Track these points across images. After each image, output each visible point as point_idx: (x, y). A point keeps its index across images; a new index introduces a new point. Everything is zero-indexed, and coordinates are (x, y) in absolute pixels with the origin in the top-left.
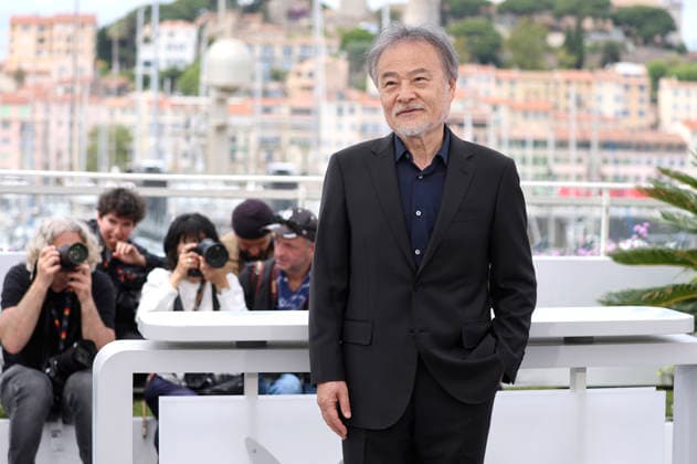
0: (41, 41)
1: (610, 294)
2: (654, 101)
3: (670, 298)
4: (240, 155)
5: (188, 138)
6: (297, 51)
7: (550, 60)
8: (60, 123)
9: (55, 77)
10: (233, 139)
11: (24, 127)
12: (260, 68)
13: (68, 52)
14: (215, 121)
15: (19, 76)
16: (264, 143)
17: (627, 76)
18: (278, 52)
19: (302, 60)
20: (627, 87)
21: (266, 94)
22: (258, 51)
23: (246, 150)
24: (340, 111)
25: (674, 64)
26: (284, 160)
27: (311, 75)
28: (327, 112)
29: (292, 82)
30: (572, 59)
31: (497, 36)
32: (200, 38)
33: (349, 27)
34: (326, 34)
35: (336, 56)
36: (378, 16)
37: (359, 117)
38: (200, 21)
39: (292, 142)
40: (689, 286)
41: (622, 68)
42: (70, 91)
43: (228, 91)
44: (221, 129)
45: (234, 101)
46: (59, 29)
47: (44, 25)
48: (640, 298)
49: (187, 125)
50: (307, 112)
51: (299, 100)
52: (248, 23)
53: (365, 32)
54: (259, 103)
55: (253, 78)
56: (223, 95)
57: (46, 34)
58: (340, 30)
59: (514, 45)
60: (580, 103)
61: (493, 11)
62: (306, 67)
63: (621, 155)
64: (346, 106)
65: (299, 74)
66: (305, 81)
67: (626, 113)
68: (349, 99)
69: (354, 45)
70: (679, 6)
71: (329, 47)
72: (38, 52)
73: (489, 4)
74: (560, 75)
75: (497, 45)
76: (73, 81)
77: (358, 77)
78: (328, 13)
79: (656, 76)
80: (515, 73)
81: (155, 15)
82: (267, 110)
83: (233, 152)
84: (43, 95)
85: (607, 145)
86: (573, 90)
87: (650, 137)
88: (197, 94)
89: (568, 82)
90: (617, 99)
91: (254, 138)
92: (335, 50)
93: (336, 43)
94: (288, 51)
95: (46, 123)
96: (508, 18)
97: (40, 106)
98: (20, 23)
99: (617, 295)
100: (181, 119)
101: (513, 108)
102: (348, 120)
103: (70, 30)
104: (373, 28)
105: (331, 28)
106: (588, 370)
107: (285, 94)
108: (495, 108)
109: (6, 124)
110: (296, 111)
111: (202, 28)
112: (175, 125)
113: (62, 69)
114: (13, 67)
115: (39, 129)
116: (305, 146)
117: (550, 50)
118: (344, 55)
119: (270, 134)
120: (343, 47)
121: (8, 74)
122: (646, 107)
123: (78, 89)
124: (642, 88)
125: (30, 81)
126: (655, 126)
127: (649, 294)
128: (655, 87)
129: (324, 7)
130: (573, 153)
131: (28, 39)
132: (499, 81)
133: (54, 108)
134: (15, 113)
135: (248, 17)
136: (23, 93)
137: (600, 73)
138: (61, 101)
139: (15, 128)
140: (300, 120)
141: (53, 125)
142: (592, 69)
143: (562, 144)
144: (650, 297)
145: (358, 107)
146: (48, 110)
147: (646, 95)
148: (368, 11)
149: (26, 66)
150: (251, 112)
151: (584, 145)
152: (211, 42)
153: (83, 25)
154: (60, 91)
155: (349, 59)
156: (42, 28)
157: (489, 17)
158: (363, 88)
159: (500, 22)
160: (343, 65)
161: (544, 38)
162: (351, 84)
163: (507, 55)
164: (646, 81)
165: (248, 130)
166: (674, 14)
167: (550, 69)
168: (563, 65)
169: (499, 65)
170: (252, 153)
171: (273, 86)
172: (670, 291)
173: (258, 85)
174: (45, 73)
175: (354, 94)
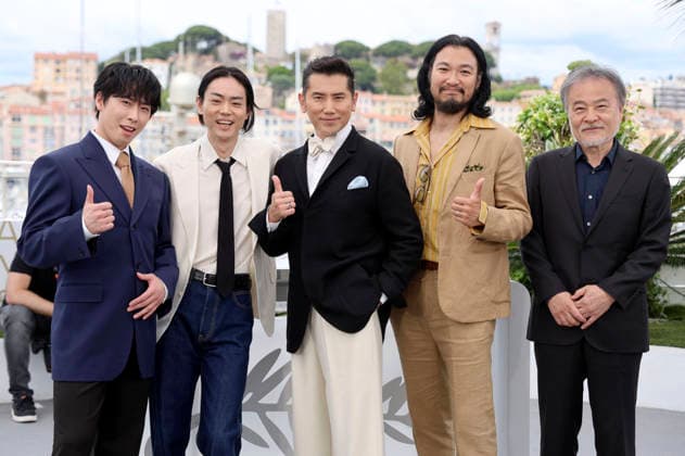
0: (58, 71)
5: (163, 140)
7: (409, 87)
8: (73, 129)
9: (69, 96)
11: (46, 129)
13: (77, 79)
14: (178, 128)
15: (42, 95)
24: (267, 122)
31: (374, 71)
32: (170, 71)
33: (273, 65)
34: (256, 69)
35: (264, 85)
36: (292, 57)
37: (279, 127)
38: (171, 59)
42: (79, 106)
43: (187, 108)
44: (182, 134)
46: (70, 63)
47: (59, 60)
49: (162, 132)
52: (204, 61)
53: (284, 68)
56: (183, 111)
57: (61, 66)
58: (266, 67)
59: (385, 77)
61: (370, 53)
64: (271, 119)
68: (273, 114)
69: (276, 77)
70: (497, 50)
71: (259, 79)
72: (57, 79)
73: (368, 49)
75: (373, 79)
76: (80, 100)
77: (281, 98)
78: (258, 55)
80: (385, 97)
81: (139, 55)
84: (60, 109)
88: (169, 110)
92: (263, 81)
93: (264, 76)
95: (63, 128)
96: (381, 59)
97: (58, 117)
98: (41, 58)
100: (158, 127)
101: (384, 121)
102: (272, 128)
103: (78, 64)
104: (289, 67)
105: (260, 66)
108: (371, 120)
109: (33, 129)
111: (172, 64)
112: (154, 131)
113: (73, 92)
114: (37, 89)
115: (57, 132)
117: (408, 80)
118: (269, 84)
120: (269, 78)
121: (34, 94)
123: (85, 105)
125: (50, 99)
129: (255, 51)
131: (47, 70)
132: (374, 102)
133: (68, 118)
134: (41, 121)
135: (204, 57)
136: (44, 107)
138: (72, 114)
139: (40, 131)
141: (68, 131)
145: (279, 119)
146: (63, 120)
148: (286, 53)
149: (47, 88)
152: (176, 73)
153: (87, 60)
154: (72, 106)
155: (273, 87)
156: (58, 62)
157: (368, 60)
158: (283, 107)
159: (375, 62)
160: (269, 91)
161: (405, 72)
162: (274, 104)
163: (378, 84)
166: (494, 55)
167: (409, 94)
169: (374, 91)
174: (61, 94)
175: (277, 111)
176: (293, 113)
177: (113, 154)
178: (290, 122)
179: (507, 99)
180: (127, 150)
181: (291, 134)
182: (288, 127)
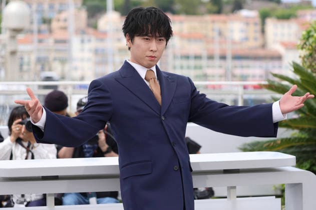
1: (245, 144)
2: (263, 31)
3: (280, 145)
4: (25, 67)
6: (57, 7)
7: (202, 9)
10: (22, 59)
12: (36, 17)
16: (39, 60)
17: (247, 18)
18: (46, 7)
19: (60, 12)
20: (247, 24)
21: (39, 32)
22: (34, 7)
23: (29, 64)
24: (82, 41)
25: (274, 10)
26: (50, 70)
27: (65, 20)
28: (75, 42)
29: (55, 25)
30: (215, 8)
35: (80, 9)
37: (94, 44)
39: (55, 59)
40: (290, 139)
41: (244, 13)
43: (17, 31)
44: (13, 53)
45: (20, 36)
48: (262, 146)
50: (64, 42)
51: (59, 35)
54: (36, 37)
55: (32, 23)
56: (14, 33)
60: (220, 34)
62: (63, 16)
63: (245, 63)
64: (86, 37)
65: (59, 20)
66: (62, 24)
67: (247, 39)
68: (87, 34)
69: (90, 3)
71: (76, 4)
74: (209, 18)
77: (93, 21)
79: (264, 16)
80: (182, 17)
82: (40, 41)
83: (21, 66)
85: (237, 57)
86: (217, 26)
87: (261, 52)
89: (213, 22)
90: (242, 31)
91: (33, 58)
92: (79, 6)
93: (80, 3)
94: (51, 7)
99: (249, 145)
101: (182, 37)
102: (87, 46)
106: (237, 187)
107: (50, 31)
110: (57, 42)
116: (63, 61)
117: (202, 4)
118: (84, 8)
119: (43, 55)
120: (84, 4)
122: (258, 35)
124: (256, 24)
126: (264, 46)
127: (267, 144)
128: (263, 23)
130: (217, 62)
137: (232, 16)
140: (60, 46)
142: (227, 14)
143: (211, 57)
144: (268, 146)
145: (93, 38)
147: (259, 28)
150: (31, 42)
151: (223, 57)
152: (7, 2)
155: (87, 10)
158: (95, 27)
160: (84, 14)
162: (89, 26)
164: (258, 20)
165: (30, 53)
167: (202, 14)
168: (211, 12)
169: (173, 13)
170: (32, 66)
171: (44, 27)
172: (279, 142)
173: (35, 27)
175: (91, 31)
176: (105, 33)
177: (142, 72)
178: (102, 40)
179: (285, 17)
180: (154, 69)
181: (103, 50)
182: (100, 45)
